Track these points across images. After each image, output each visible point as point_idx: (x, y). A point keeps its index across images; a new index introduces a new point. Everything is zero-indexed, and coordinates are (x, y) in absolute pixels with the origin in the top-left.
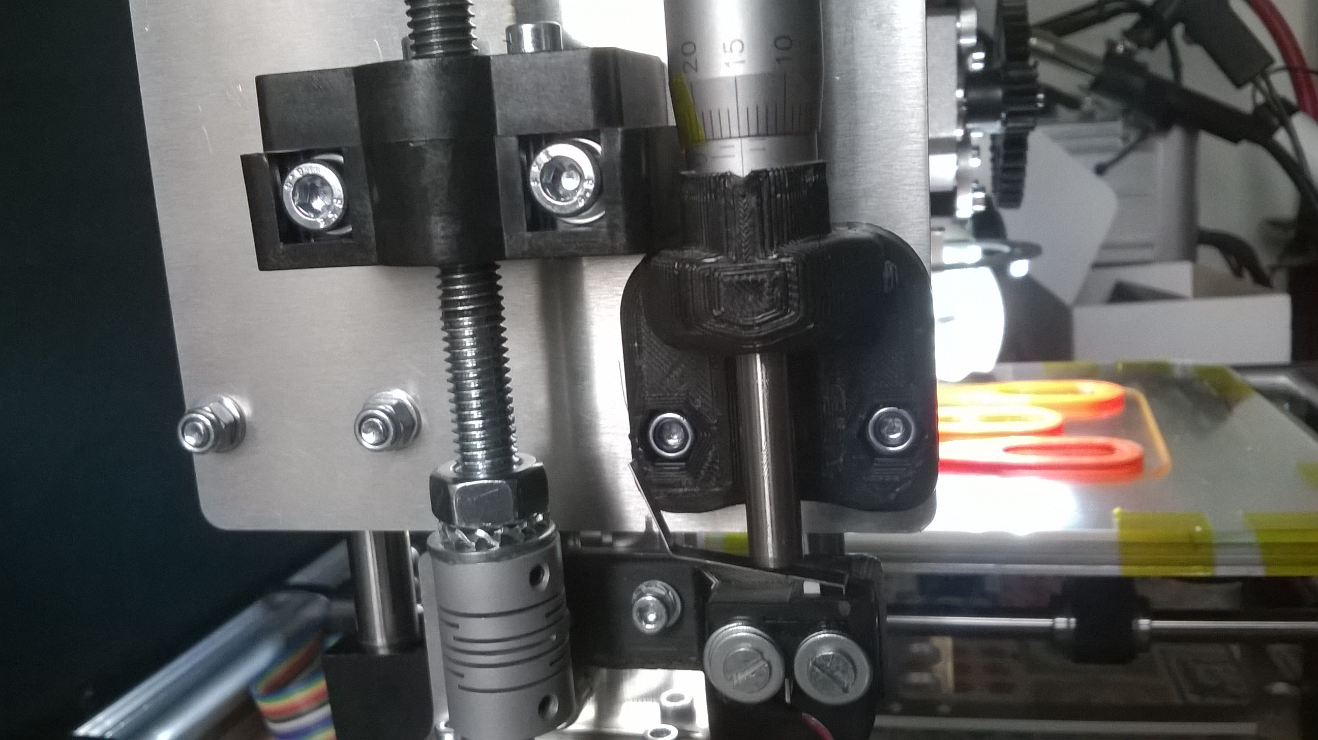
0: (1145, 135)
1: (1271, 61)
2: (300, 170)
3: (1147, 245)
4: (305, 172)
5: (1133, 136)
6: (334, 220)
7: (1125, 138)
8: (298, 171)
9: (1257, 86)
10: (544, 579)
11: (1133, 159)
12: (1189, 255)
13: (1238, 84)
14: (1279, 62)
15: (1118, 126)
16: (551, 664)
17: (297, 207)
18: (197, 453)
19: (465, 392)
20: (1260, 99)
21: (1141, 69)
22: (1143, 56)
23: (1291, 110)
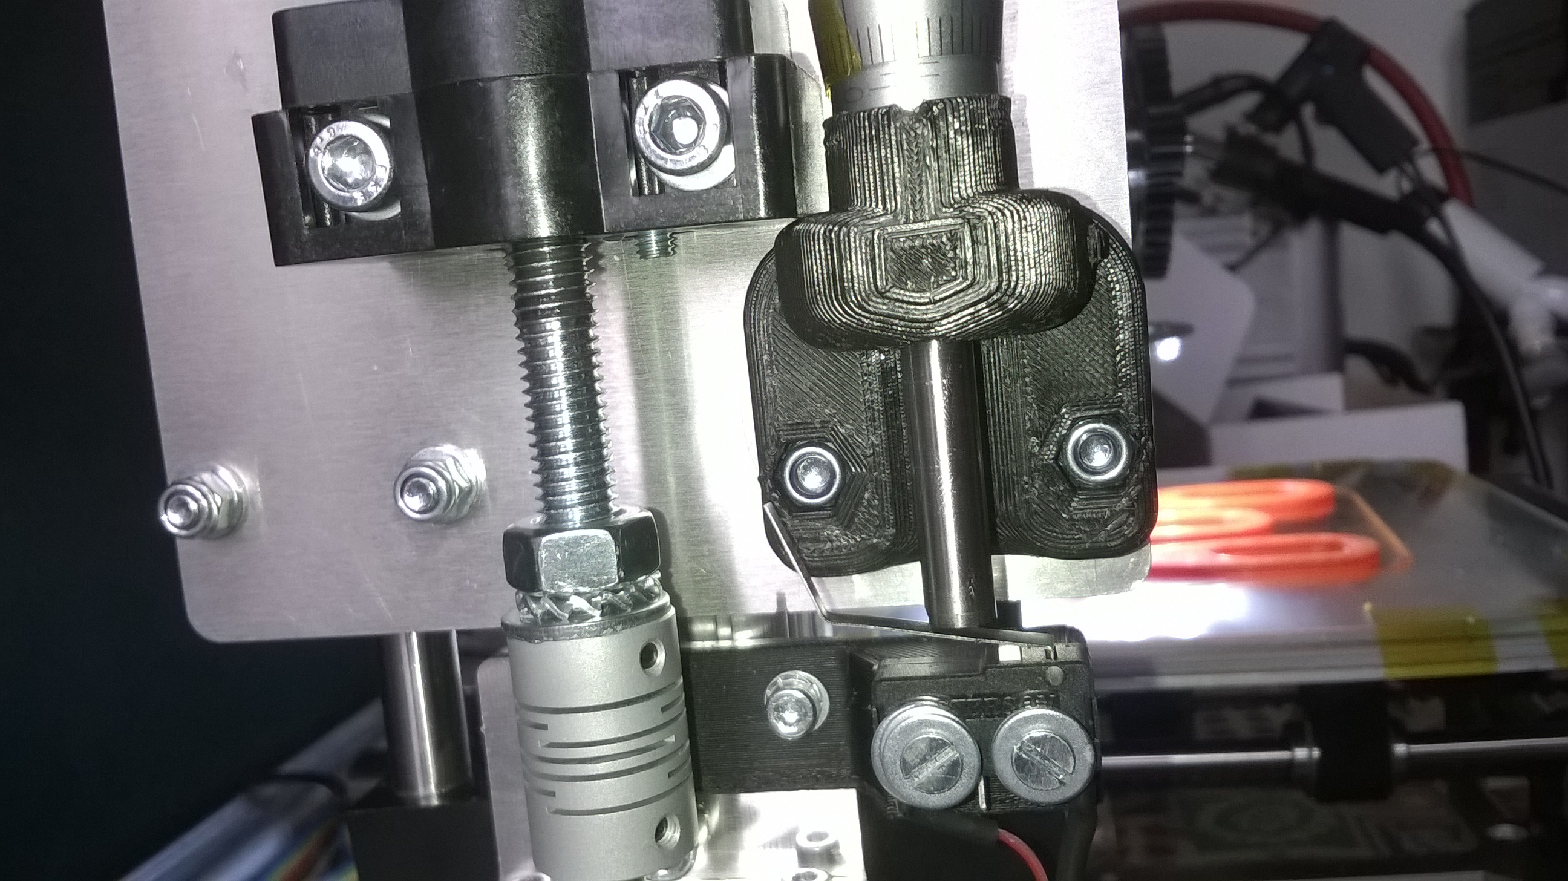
0: (1277, 229)
1: (1414, 142)
2: (331, 131)
3: (1286, 358)
4: (338, 133)
5: (1265, 229)
6: (376, 195)
7: (1254, 233)
8: (328, 132)
9: (1403, 171)
10: (658, 662)
11: (1265, 259)
12: (1336, 365)
13: (1381, 168)
14: (1425, 144)
15: (1246, 221)
16: (670, 775)
17: (327, 179)
18: (181, 537)
19: (549, 417)
20: (1407, 186)
21: (1270, 153)
22: (1270, 139)
23: (1443, 197)
